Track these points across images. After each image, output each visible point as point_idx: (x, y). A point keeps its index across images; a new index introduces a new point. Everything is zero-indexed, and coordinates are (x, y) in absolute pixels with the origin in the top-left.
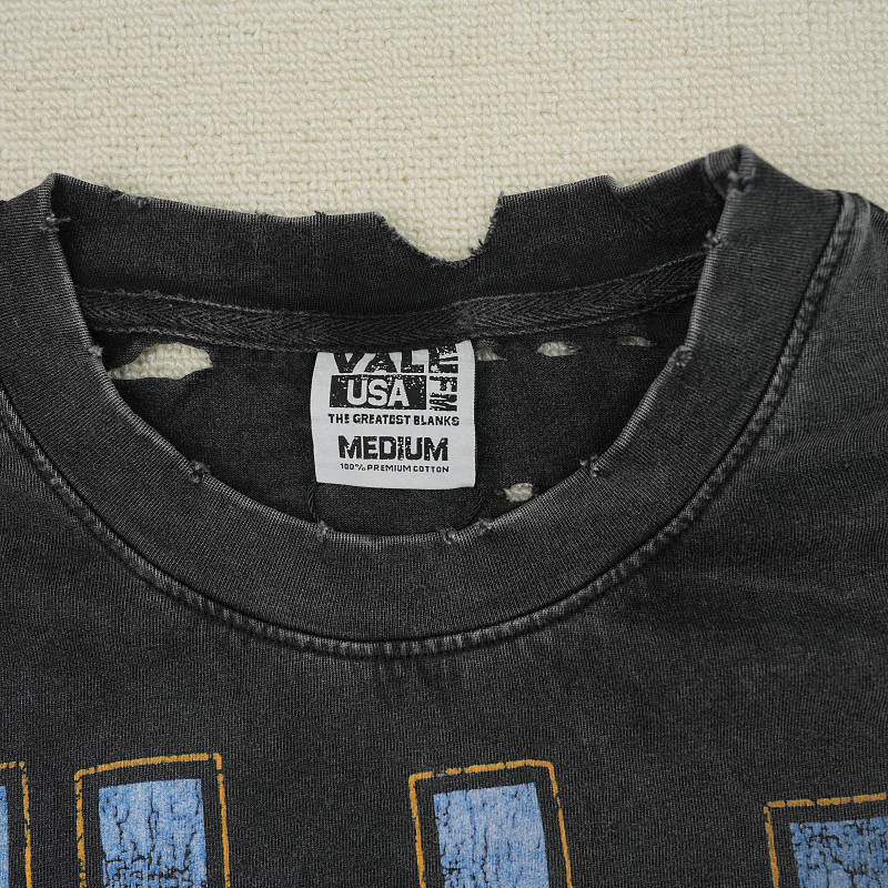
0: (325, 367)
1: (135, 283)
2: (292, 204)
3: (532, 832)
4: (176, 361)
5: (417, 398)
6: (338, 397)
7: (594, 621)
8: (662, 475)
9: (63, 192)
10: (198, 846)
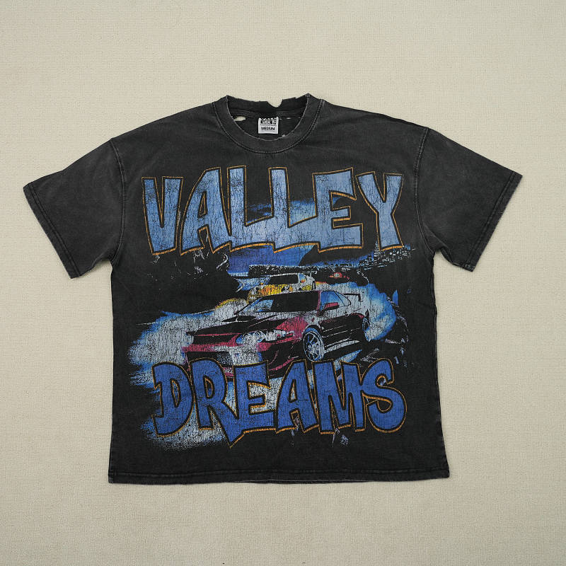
0: (260, 119)
1: (236, 109)
2: (256, 100)
3: (284, 176)
4: (241, 119)
5: (271, 123)
6: (262, 122)
7: (292, 150)
8: (301, 133)
9: (228, 97)
10: (242, 177)
